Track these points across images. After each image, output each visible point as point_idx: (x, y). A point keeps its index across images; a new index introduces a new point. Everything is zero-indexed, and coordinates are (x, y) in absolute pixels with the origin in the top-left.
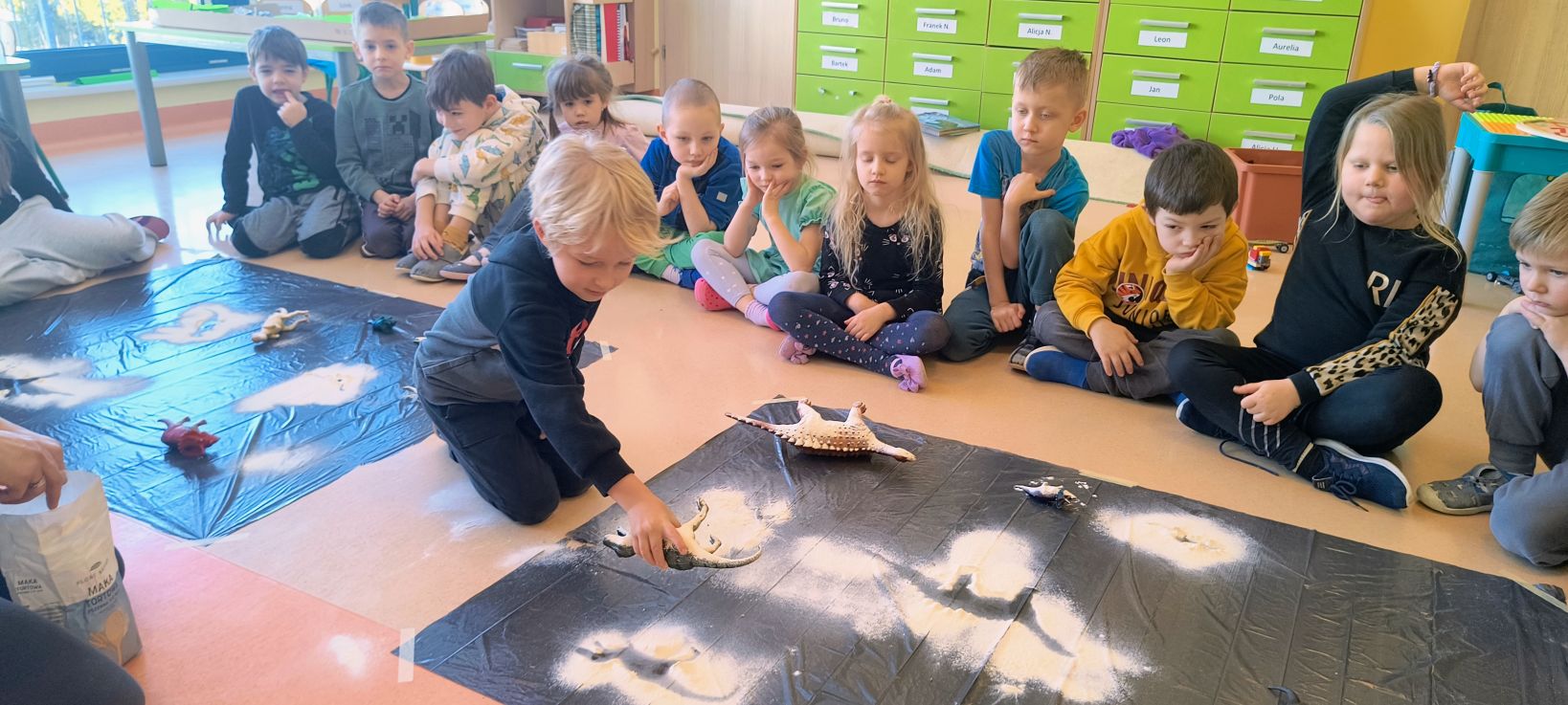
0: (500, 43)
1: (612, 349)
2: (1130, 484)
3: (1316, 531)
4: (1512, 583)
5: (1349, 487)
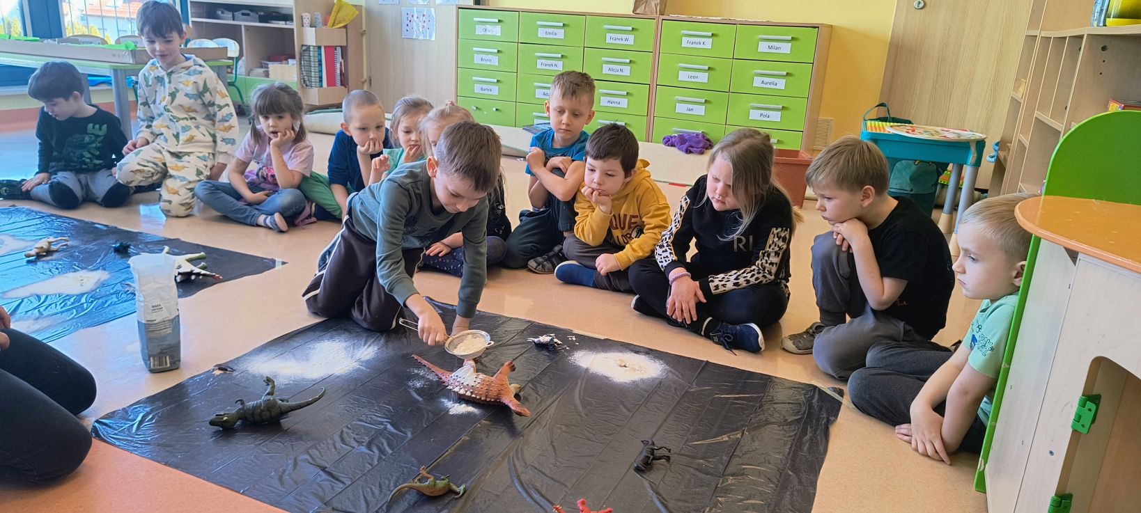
0: (249, 72)
1: (284, 263)
2: (602, 337)
3: (707, 361)
4: (816, 387)
5: (729, 338)
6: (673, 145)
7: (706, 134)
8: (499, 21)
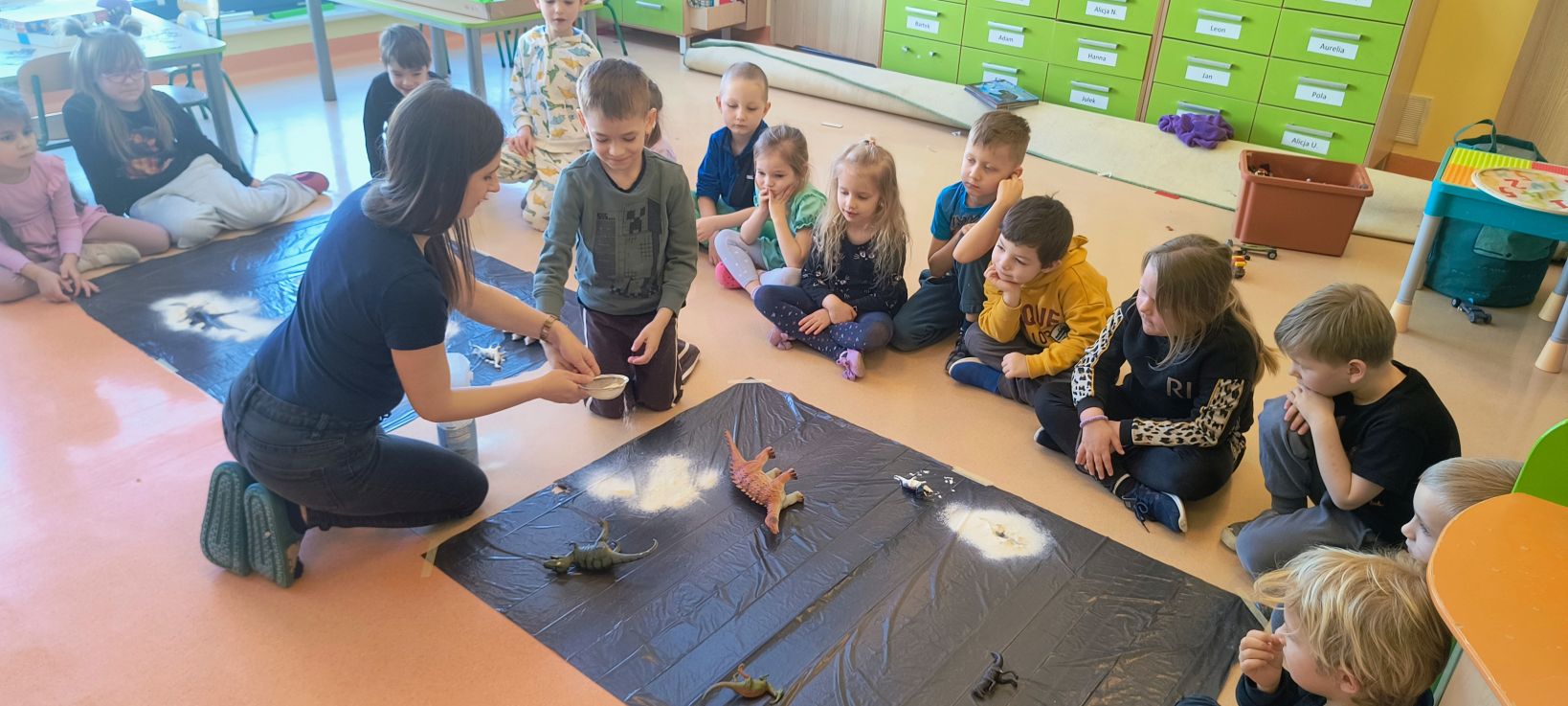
2: (986, 483)
3: (1108, 538)
4: (1239, 598)
5: (1144, 509)
6: (1172, 131)
7: (1227, 114)
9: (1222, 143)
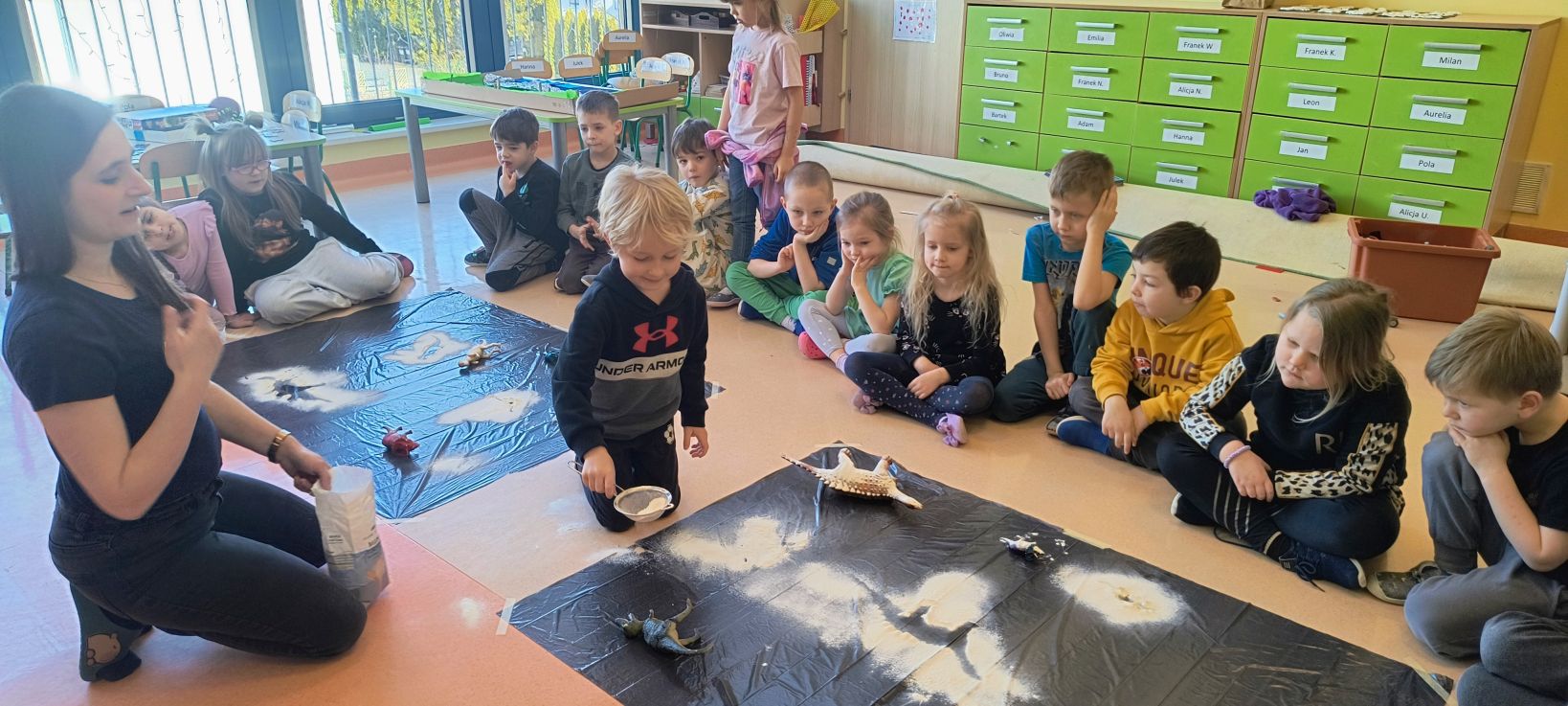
3: (1250, 605)
4: (1410, 669)
5: (1310, 568)
6: (1269, 205)
7: (1327, 188)
8: (1024, 22)
9: (1325, 216)
